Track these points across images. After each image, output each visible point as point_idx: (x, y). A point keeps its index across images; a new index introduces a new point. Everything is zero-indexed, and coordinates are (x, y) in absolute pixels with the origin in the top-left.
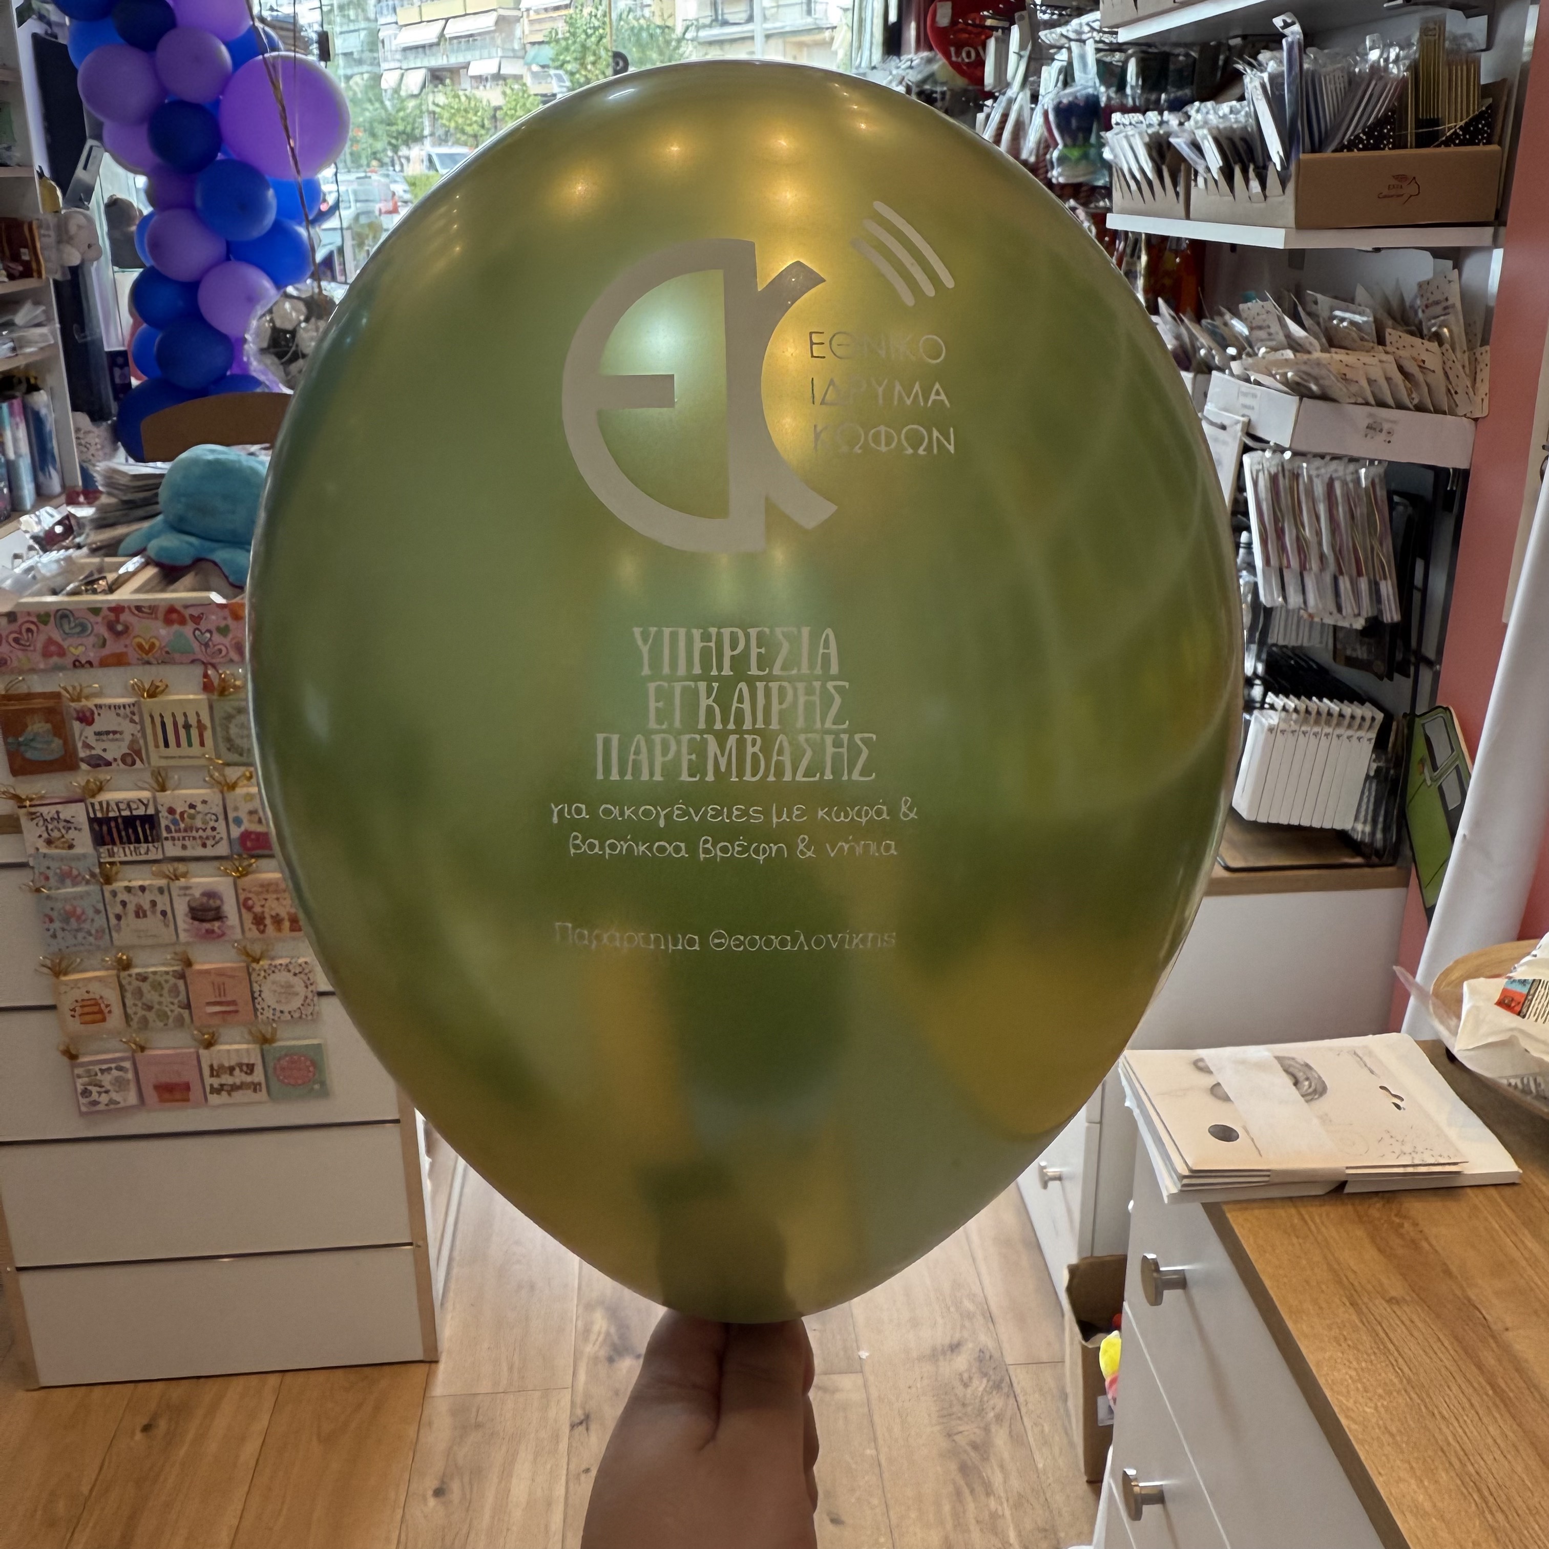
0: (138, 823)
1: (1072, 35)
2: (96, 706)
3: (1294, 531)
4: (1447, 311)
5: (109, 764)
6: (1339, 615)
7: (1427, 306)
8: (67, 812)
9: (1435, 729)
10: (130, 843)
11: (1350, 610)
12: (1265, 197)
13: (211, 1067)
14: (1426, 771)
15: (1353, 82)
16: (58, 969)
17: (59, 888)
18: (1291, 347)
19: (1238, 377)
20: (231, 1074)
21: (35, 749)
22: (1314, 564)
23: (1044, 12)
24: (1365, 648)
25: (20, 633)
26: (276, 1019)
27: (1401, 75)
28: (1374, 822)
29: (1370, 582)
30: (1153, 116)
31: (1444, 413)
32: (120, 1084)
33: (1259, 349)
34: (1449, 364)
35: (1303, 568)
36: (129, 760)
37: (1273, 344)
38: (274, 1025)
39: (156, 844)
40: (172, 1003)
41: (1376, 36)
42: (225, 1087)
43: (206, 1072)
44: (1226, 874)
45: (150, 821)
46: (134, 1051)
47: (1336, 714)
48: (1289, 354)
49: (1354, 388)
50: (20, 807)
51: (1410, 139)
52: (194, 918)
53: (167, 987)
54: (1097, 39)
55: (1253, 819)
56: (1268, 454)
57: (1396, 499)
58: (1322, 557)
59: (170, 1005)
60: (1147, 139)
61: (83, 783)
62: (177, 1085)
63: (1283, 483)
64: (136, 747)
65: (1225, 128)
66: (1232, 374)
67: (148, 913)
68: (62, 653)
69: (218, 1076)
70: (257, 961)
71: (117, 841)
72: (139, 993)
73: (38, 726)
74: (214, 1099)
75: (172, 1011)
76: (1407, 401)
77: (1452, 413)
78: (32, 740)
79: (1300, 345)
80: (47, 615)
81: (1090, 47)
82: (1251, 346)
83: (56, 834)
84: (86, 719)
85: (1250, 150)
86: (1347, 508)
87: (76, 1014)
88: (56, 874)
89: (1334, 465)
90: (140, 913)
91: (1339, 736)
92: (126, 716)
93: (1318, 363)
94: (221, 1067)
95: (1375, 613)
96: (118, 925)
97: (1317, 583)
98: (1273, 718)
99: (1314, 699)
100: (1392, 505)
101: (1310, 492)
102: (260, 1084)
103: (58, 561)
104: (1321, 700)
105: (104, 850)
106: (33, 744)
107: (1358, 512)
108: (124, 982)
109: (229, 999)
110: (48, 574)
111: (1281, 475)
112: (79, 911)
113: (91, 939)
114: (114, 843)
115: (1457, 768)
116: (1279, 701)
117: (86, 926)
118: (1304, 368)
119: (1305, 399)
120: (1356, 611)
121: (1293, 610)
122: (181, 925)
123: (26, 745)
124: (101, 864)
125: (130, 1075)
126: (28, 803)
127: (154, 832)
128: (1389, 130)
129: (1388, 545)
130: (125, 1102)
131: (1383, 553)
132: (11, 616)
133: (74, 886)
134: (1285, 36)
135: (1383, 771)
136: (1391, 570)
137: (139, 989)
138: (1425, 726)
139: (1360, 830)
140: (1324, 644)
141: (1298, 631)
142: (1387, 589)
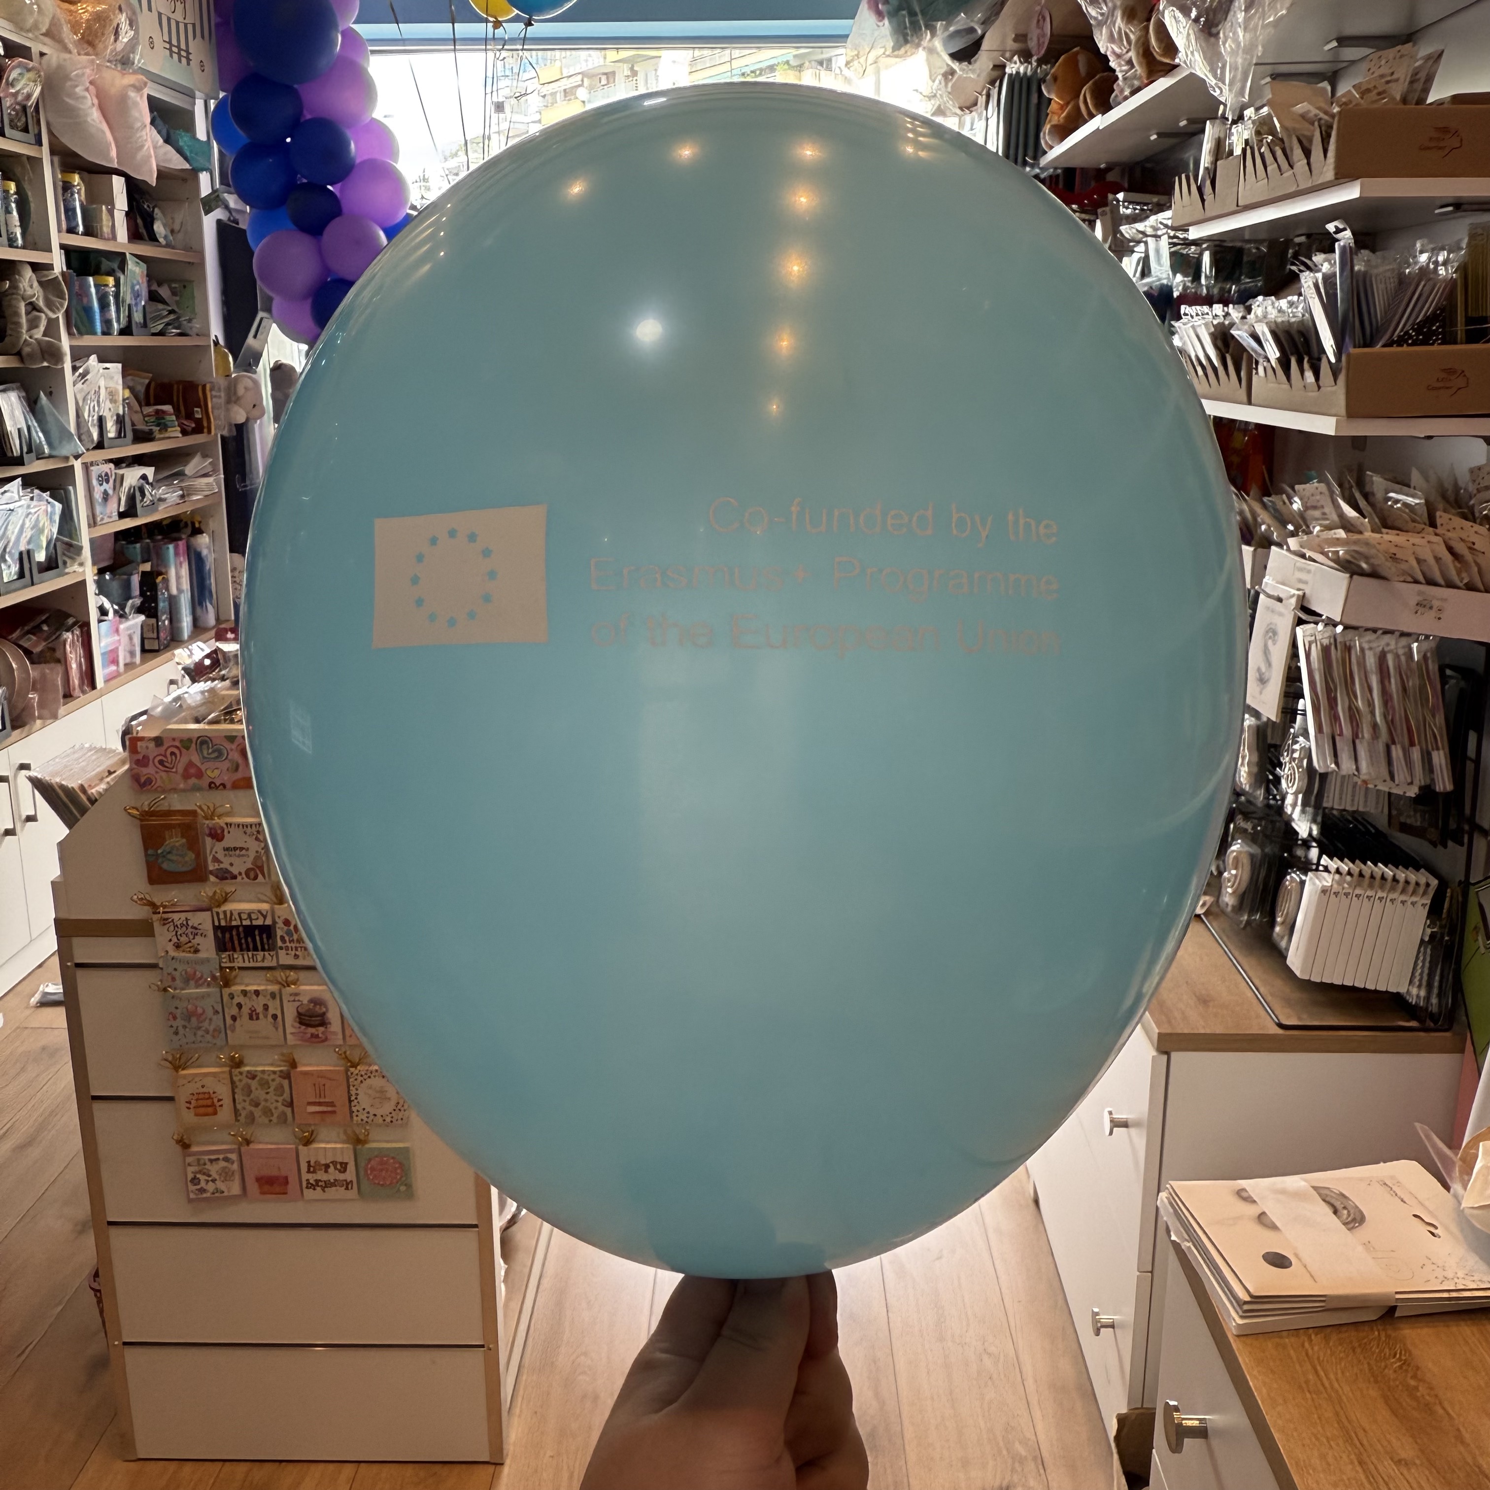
0: (257, 932)
1: (1149, 231)
2: (227, 824)
3: (1347, 702)
5: (235, 877)
6: (1392, 783)
7: (1479, 491)
8: (196, 919)
10: (248, 950)
11: (1402, 776)
12: (1319, 387)
13: (309, 1162)
14: (1482, 937)
15: (1403, 282)
16: (177, 1064)
17: (183, 989)
18: (1344, 528)
19: (1295, 553)
20: (326, 1171)
21: (170, 860)
22: (1366, 733)
23: (1127, 208)
24: (1418, 815)
25: (165, 756)
26: (369, 1120)
27: (1450, 277)
28: (1430, 987)
29: (1421, 749)
30: (1218, 309)
32: (226, 1175)
33: (1314, 527)
35: (1355, 736)
36: (252, 875)
37: (1327, 523)
38: (368, 1128)
39: (272, 953)
40: (277, 1101)
41: (1425, 241)
42: (320, 1184)
43: (304, 1167)
44: (1280, 1031)
45: (267, 931)
46: (240, 1144)
47: (1390, 878)
48: (1341, 534)
50: (154, 913)
51: (1460, 335)
52: (301, 1023)
53: (273, 1085)
54: (1171, 235)
55: (1307, 978)
56: (1320, 627)
58: (1375, 726)
59: (275, 1103)
60: (1212, 329)
61: (210, 894)
62: (277, 1177)
63: (1335, 654)
64: (259, 864)
65: (1283, 322)
66: (1289, 549)
67: (261, 1016)
68: (200, 775)
69: (314, 1172)
70: (355, 1066)
71: (238, 949)
72: (248, 1091)
73: (175, 841)
74: (309, 1194)
75: (276, 1109)
76: (1456, 579)
78: (169, 853)
79: (1352, 525)
80: (190, 740)
81: (1164, 242)
82: (1308, 527)
83: (184, 939)
84: (217, 835)
85: (1307, 342)
86: (1399, 679)
87: (192, 1106)
88: (182, 976)
89: (1387, 637)
90: (253, 1015)
91: (1392, 900)
92: (252, 835)
93: (1367, 544)
94: (318, 1162)
95: (1428, 782)
96: (234, 1026)
97: (1370, 751)
98: (1327, 880)
99: (1369, 863)
100: (1444, 679)
101: (1362, 664)
102: (351, 1183)
103: (203, 692)
104: (1375, 864)
105: (225, 955)
106: (169, 856)
107: (1410, 684)
108: (235, 1079)
109: (327, 1100)
110: (194, 704)
111: (1333, 647)
112: (200, 1011)
113: (208, 1037)
114: (234, 950)
116: (1334, 864)
117: (206, 1024)
118: (1354, 547)
119: (1355, 577)
120: (1409, 780)
121: (1349, 776)
122: (289, 1030)
123: (164, 856)
124: (222, 969)
125: (235, 1167)
126: (162, 910)
127: (270, 941)
128: (1438, 328)
129: (1440, 719)
130: (229, 1192)
131: (1435, 725)
132: (158, 741)
133: (197, 987)
134: (1338, 240)
135: (1439, 936)
136: (1443, 740)
137: (249, 1087)
138: (1480, 893)
139: (1416, 994)
140: (1380, 809)
141: (1353, 796)
142: (1440, 759)
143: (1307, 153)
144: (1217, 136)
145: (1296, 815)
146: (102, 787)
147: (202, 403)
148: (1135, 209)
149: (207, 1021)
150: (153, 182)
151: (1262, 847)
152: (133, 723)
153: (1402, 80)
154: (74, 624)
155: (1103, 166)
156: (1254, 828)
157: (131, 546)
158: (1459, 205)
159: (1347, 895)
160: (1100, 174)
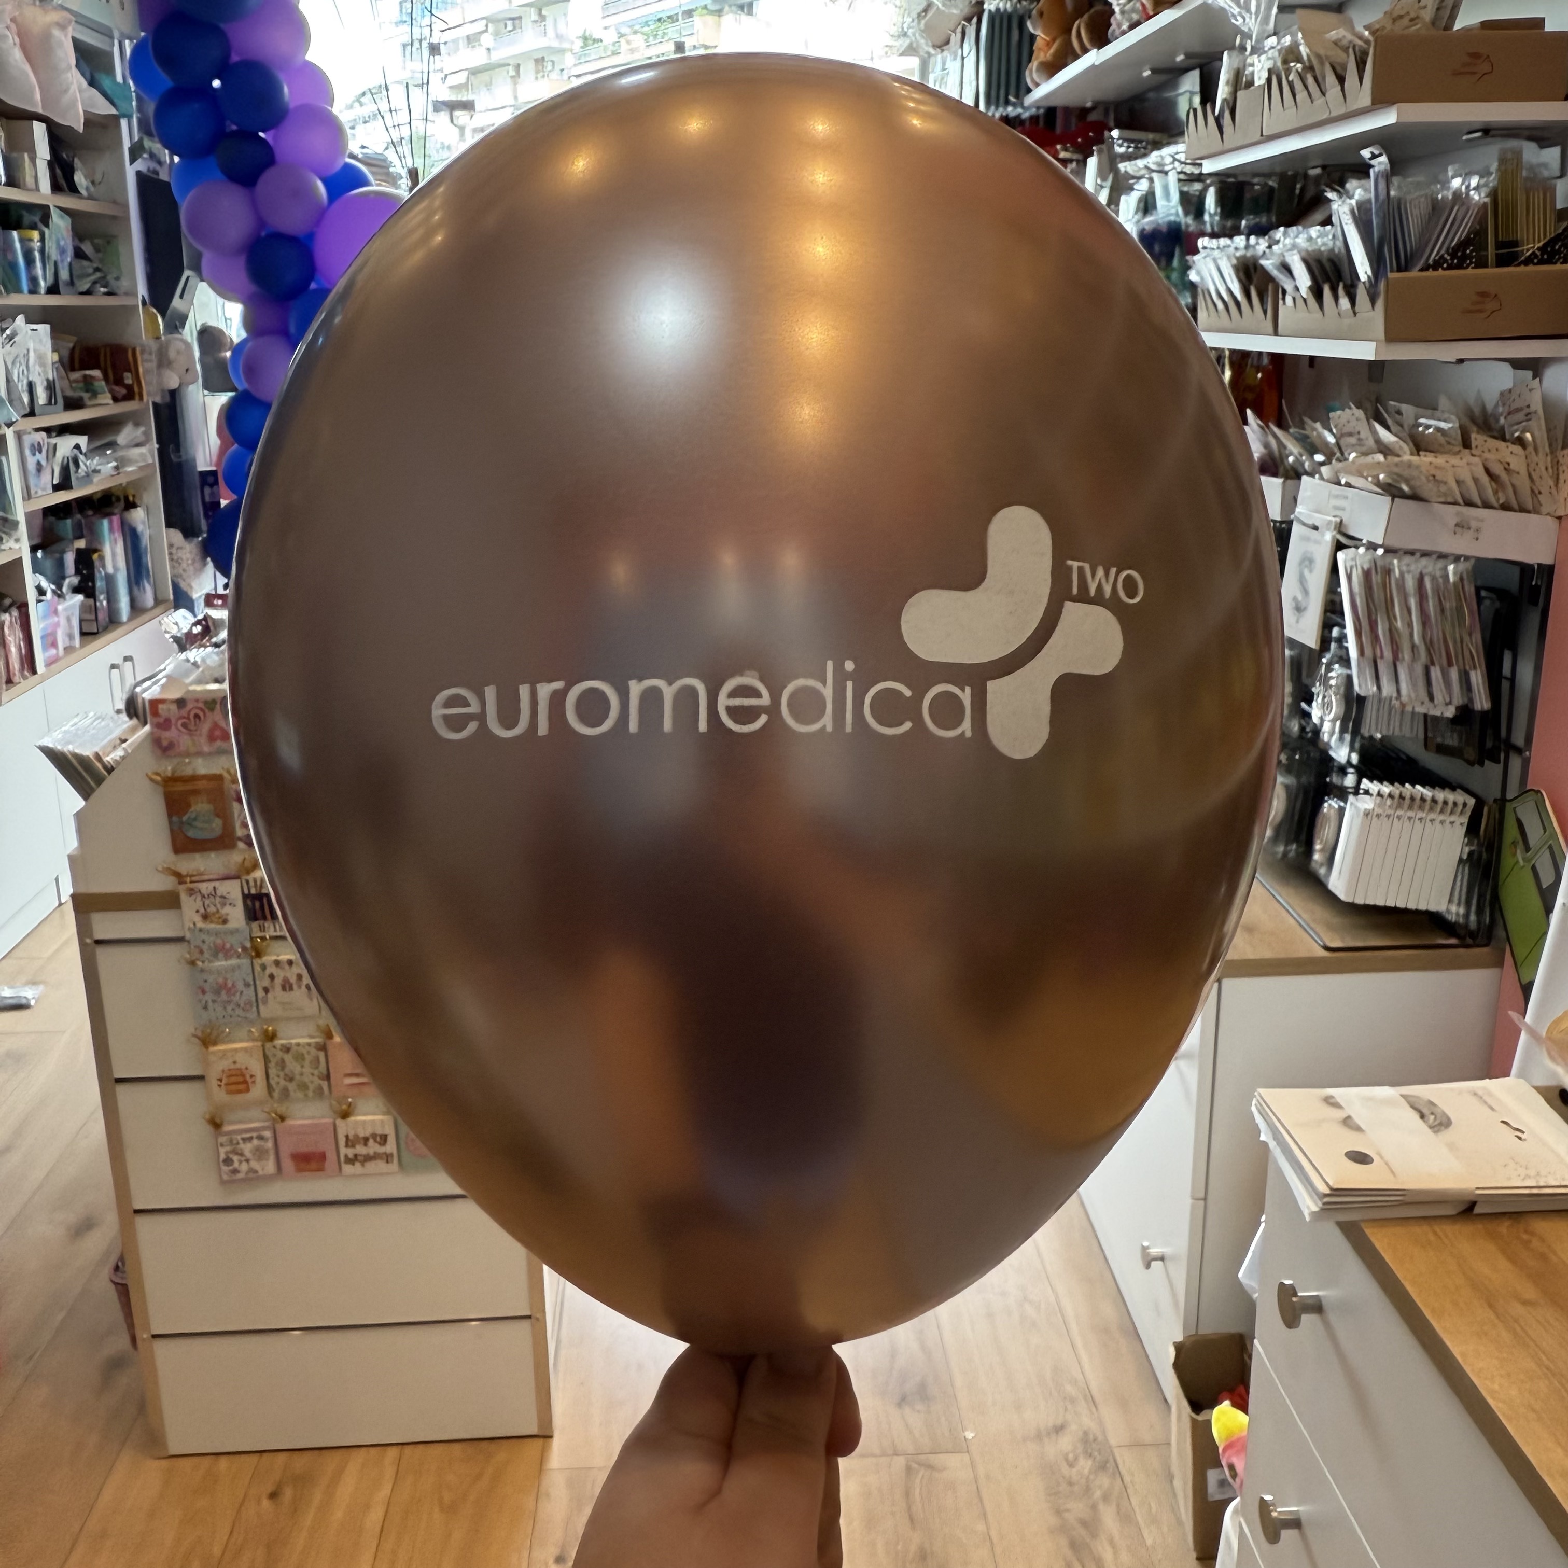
1: (1153, 167)
3: (1387, 626)
4: (1529, 417)
6: (1431, 705)
7: (1509, 413)
8: (223, 888)
9: (1526, 812)
11: (1441, 698)
12: (1355, 314)
13: (347, 1137)
14: (1518, 852)
15: (1436, 208)
16: (207, 1040)
17: (210, 962)
18: (1381, 452)
19: (1329, 481)
20: (366, 1145)
21: (196, 827)
22: (1406, 654)
23: (1121, 146)
24: (1455, 736)
25: (188, 718)
27: (1482, 202)
28: (1468, 904)
29: (1460, 671)
30: (1240, 241)
31: (1529, 512)
32: (260, 1153)
33: (1349, 454)
34: (1533, 466)
35: (1396, 658)
37: (1364, 449)
40: (313, 1074)
41: (1456, 166)
42: (359, 1158)
43: (342, 1141)
44: (1326, 954)
46: (274, 1121)
47: (1429, 799)
48: (1380, 457)
49: (1443, 488)
50: (180, 883)
51: (1492, 259)
53: (308, 1058)
54: (1179, 170)
55: (1350, 900)
57: (1483, 593)
58: (1413, 647)
59: (309, 1074)
60: (1234, 261)
61: (238, 861)
62: (314, 1154)
63: (1376, 579)
65: (1314, 251)
66: (1322, 478)
67: (295, 987)
68: (226, 736)
69: (353, 1146)
71: (269, 916)
72: (282, 1064)
73: (201, 807)
74: (348, 1169)
75: (312, 1082)
76: (1493, 500)
77: (1536, 511)
78: (195, 819)
79: (1389, 450)
80: (214, 701)
81: (1172, 178)
82: (1342, 453)
83: (212, 909)
85: (1339, 270)
86: (1437, 599)
87: (223, 1084)
88: (210, 948)
89: (1424, 561)
90: (287, 986)
91: (1432, 821)
93: (1410, 465)
94: (356, 1136)
95: (1466, 701)
96: (266, 997)
97: (1410, 673)
98: (1367, 803)
99: (1407, 785)
100: (1480, 600)
101: (1402, 588)
102: (392, 1155)
104: (1413, 785)
105: (255, 925)
106: (196, 824)
107: (1447, 605)
108: (268, 1053)
111: (1373, 571)
112: (230, 984)
113: (239, 1012)
114: (265, 918)
115: (1550, 848)
116: (1373, 787)
117: (236, 998)
118: (1396, 470)
119: (1396, 500)
120: (1448, 700)
121: (1386, 698)
123: (190, 824)
124: (252, 939)
125: (270, 1145)
126: (188, 880)
128: (1472, 251)
129: (1477, 637)
130: (263, 1169)
131: (1472, 644)
132: (181, 703)
133: (226, 960)
134: (1372, 166)
135: (1476, 854)
136: (1481, 661)
137: (283, 1061)
138: (1517, 809)
139: (1455, 912)
140: (1415, 732)
141: (1389, 720)
142: (1477, 678)
143: (1341, 80)
144: (1235, 66)
145: (1333, 742)
146: (119, 753)
147: (133, 369)
148: (1129, 147)
149: (238, 994)
150: (80, 128)
151: (1298, 777)
152: (138, 689)
153: (1429, 7)
154: (11, 606)
155: (1089, 105)
156: (1290, 758)
157: (61, 523)
158: (1488, 131)
159: (1388, 816)
160: (1083, 112)
